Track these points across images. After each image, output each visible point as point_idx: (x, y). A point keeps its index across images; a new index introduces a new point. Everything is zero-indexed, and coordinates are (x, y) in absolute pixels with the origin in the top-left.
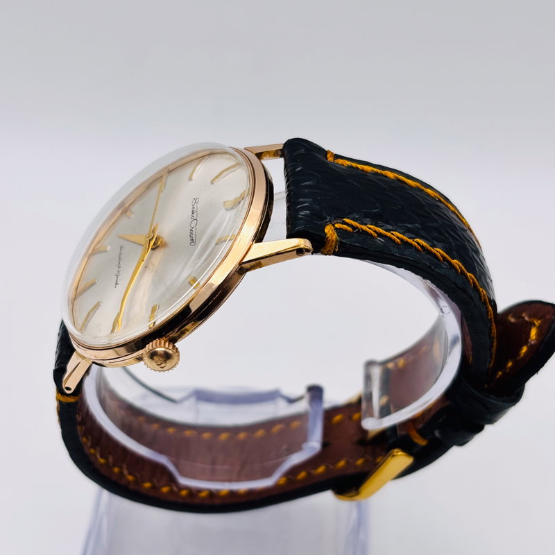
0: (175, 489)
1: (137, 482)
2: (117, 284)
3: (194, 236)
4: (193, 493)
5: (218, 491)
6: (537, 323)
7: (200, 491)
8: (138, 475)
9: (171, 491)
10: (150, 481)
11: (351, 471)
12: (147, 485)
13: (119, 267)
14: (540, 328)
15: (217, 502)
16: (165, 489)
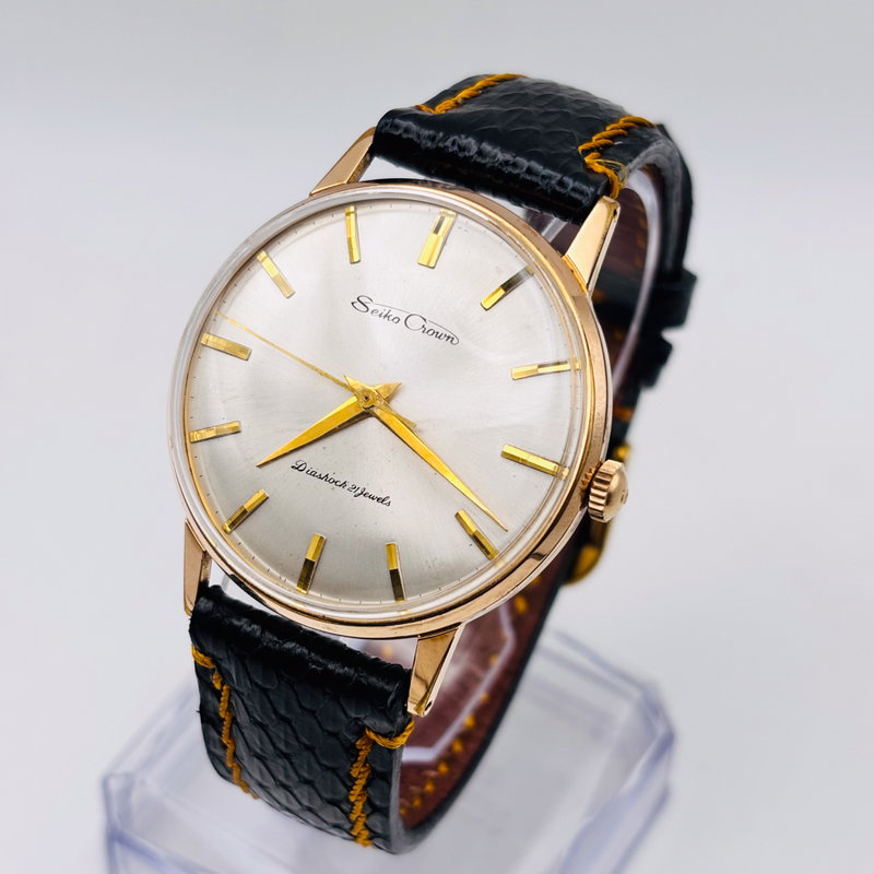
0: (433, 773)
2: (381, 500)
3: (442, 331)
4: (449, 757)
7: (450, 748)
9: (434, 782)
12: (417, 803)
15: (481, 734)
16: (429, 787)
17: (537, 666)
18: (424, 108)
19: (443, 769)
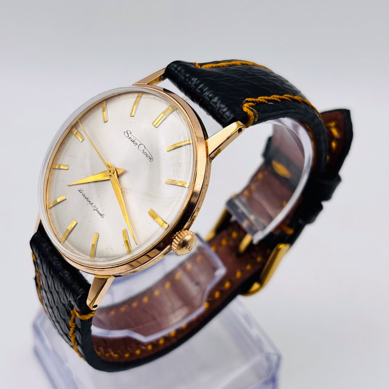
0: (143, 348)
1: (121, 356)
2: (101, 215)
3: (149, 154)
4: (155, 344)
5: (169, 334)
6: (332, 124)
7: (158, 340)
8: (119, 351)
9: (142, 351)
10: (127, 352)
11: (248, 275)
12: (127, 355)
13: (92, 204)
14: (337, 127)
15: (174, 341)
16: (138, 352)
17: (215, 324)
18: (197, 65)
19: (150, 347)
